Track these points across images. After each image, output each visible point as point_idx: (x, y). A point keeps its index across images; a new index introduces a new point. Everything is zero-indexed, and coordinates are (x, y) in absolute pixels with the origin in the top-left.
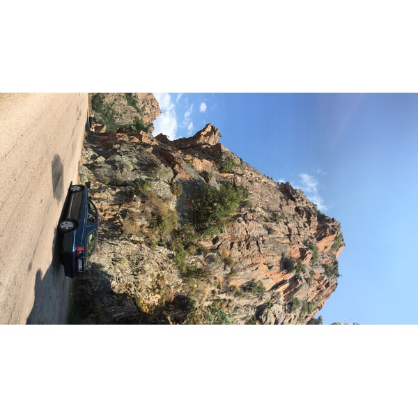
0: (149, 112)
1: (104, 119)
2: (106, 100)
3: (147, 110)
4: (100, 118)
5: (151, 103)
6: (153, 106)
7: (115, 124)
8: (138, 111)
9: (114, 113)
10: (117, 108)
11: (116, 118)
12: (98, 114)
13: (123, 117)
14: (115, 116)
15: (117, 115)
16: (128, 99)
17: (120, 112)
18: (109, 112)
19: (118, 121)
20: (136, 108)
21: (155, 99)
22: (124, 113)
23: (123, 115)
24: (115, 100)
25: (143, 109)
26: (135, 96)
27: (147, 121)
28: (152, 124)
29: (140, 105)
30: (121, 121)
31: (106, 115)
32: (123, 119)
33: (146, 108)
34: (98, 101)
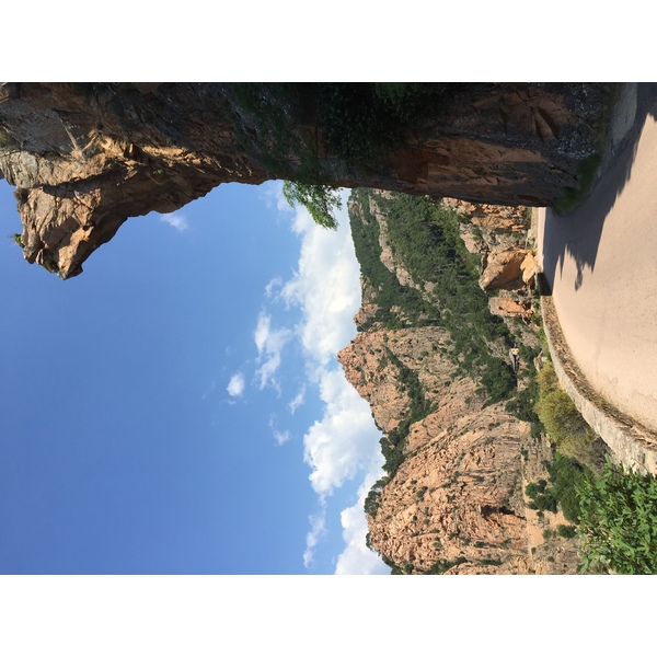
0: (369, 357)
1: (481, 341)
2: (473, 386)
3: (373, 361)
4: (493, 345)
5: (363, 377)
6: (358, 369)
7: (452, 329)
8: (394, 358)
9: (453, 356)
10: (445, 365)
11: (449, 343)
12: (497, 355)
13: (429, 344)
14: (451, 348)
15: (445, 351)
16: (418, 384)
17: (437, 357)
18: (468, 358)
19: (444, 337)
20: (399, 364)
21: (355, 385)
22: (427, 354)
23: (429, 349)
24: (448, 384)
25: (383, 363)
26: (403, 389)
27: (372, 336)
28: (359, 329)
29: (391, 372)
30: (436, 336)
31: (475, 351)
32: (430, 339)
33: (376, 365)
34: (497, 385)
